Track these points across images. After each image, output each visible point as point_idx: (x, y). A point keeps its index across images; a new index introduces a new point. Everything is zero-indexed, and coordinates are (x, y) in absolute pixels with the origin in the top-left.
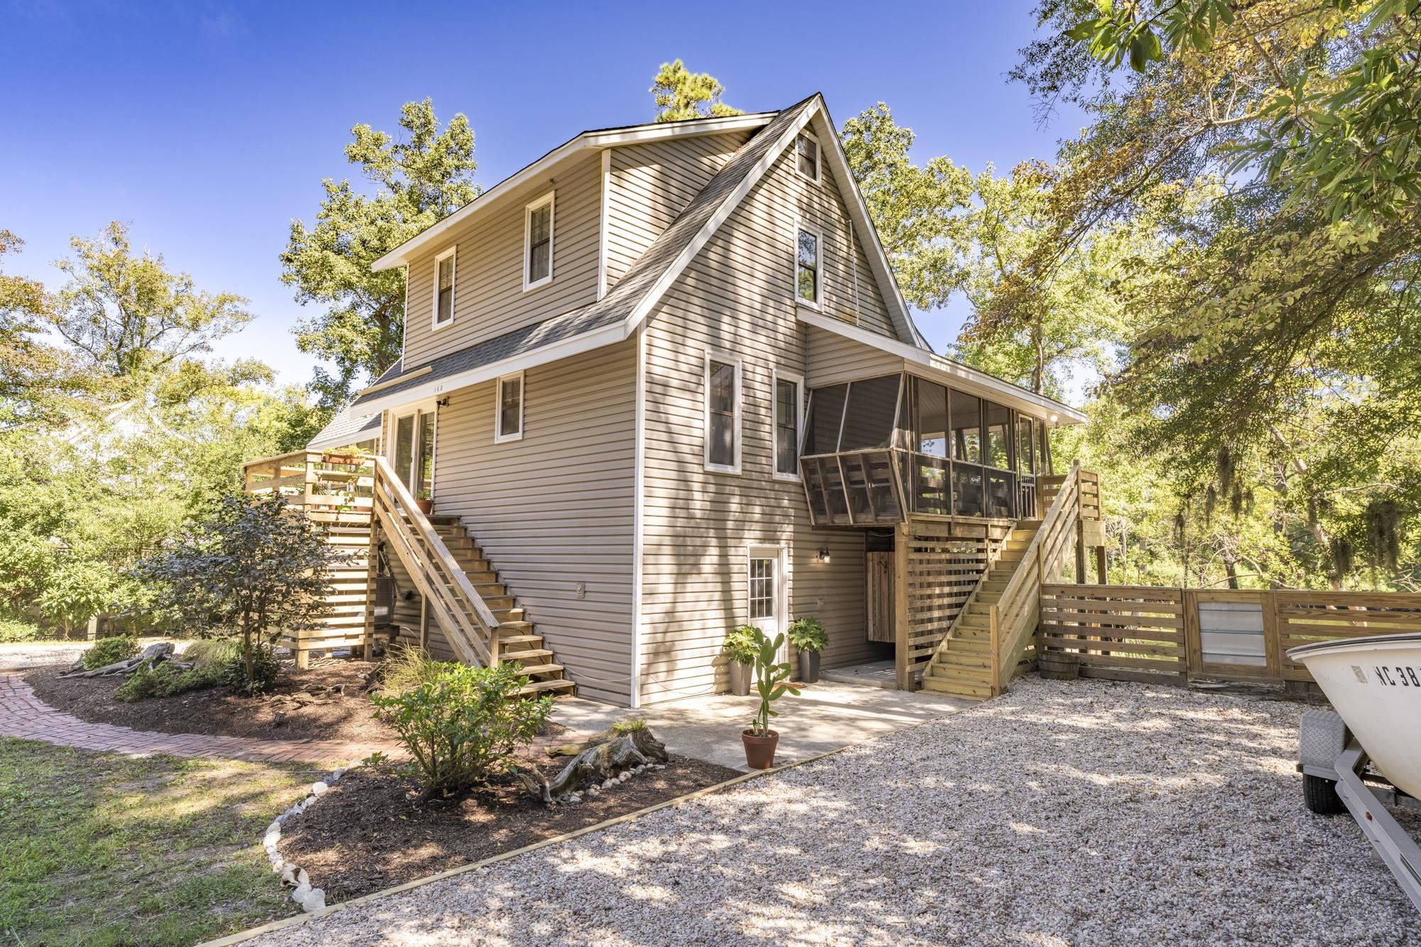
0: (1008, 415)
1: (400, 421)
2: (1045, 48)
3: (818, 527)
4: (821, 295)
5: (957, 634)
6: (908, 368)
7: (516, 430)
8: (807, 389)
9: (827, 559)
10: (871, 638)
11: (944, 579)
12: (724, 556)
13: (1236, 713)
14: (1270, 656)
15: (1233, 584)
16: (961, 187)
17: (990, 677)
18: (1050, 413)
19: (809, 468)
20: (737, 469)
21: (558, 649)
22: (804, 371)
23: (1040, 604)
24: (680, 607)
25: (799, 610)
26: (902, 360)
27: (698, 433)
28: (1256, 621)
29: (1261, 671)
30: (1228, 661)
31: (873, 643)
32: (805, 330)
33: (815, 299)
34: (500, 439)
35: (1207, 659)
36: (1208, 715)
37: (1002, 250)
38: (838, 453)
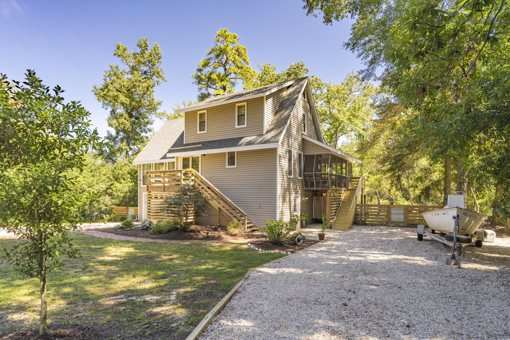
0: (346, 161)
1: (183, 158)
2: (363, 71)
3: (306, 190)
4: (306, 131)
5: (337, 216)
6: (331, 153)
7: (234, 164)
8: (304, 156)
9: (307, 198)
10: (314, 218)
11: (335, 203)
12: (290, 198)
13: (399, 230)
14: (405, 219)
15: (379, 203)
16: (321, 86)
17: (348, 226)
18: (353, 160)
19: (305, 176)
20: (292, 177)
21: (251, 220)
22: (303, 151)
23: (356, 209)
24: (284, 210)
25: (302, 211)
26: (330, 151)
27: (286, 168)
28: (402, 211)
29: (402, 222)
30: (396, 220)
31: (314, 219)
32: (303, 140)
33: (305, 131)
34: (227, 167)
35: (392, 220)
36: (394, 230)
37: (331, 106)
38: (314, 173)
